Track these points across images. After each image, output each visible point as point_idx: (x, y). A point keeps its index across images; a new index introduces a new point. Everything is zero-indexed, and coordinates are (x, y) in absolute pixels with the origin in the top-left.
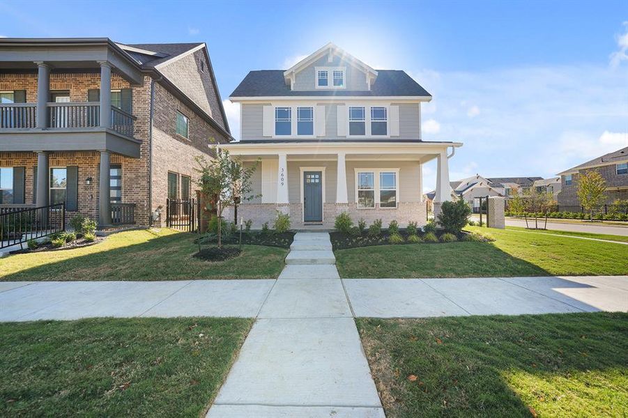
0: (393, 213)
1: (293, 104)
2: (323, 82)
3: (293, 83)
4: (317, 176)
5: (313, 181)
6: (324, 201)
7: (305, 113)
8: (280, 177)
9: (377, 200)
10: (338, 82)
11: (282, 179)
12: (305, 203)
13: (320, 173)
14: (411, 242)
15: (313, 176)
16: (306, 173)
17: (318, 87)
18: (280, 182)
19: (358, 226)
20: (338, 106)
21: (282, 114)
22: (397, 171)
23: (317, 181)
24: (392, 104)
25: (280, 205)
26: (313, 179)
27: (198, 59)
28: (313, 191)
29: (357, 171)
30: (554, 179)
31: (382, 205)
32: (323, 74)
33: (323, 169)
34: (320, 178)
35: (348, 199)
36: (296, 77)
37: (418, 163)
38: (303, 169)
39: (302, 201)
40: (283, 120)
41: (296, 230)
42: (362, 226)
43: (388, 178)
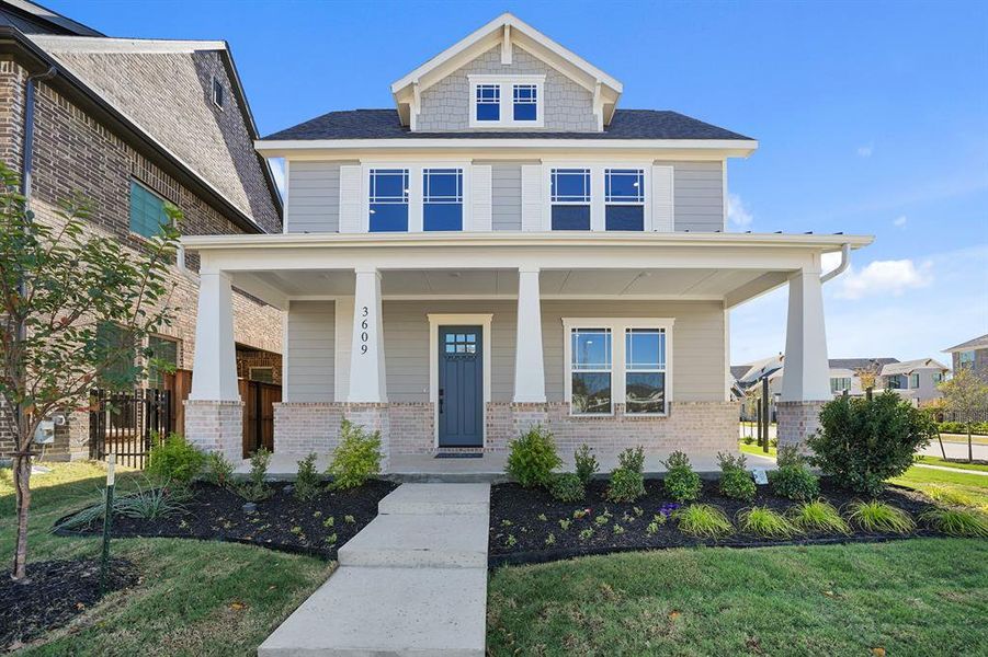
0: (657, 427)
1: (414, 162)
2: (488, 111)
3: (415, 111)
4: (471, 338)
5: (460, 349)
6: (487, 397)
7: (444, 185)
8: (358, 330)
9: (619, 395)
10: (525, 111)
11: (365, 337)
12: (441, 402)
13: (478, 330)
14: (760, 538)
15: (461, 338)
16: (443, 330)
17: (475, 124)
18: (357, 342)
19: (573, 470)
20: (524, 167)
21: (388, 185)
22: (667, 324)
23: (472, 349)
24: (656, 162)
25: (356, 408)
26: (460, 346)
27: (208, 77)
28: (461, 374)
29: (570, 323)
30: (921, 361)
31: (632, 407)
32: (488, 92)
33: (485, 320)
34: (479, 343)
35: (546, 394)
36: (423, 99)
37: (720, 305)
38: (436, 321)
39: (434, 397)
40: (389, 200)
41: (399, 476)
42: (585, 468)
43: (646, 342)
